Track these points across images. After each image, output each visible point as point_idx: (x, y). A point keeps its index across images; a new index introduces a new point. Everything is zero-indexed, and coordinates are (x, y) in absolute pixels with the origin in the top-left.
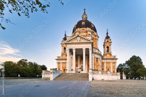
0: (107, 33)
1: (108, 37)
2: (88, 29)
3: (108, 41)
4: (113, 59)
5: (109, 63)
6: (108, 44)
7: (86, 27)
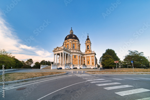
0: (88, 36)
1: (88, 39)
2: (70, 40)
3: (88, 42)
4: (91, 54)
5: (88, 57)
6: (88, 44)
7: (69, 39)
